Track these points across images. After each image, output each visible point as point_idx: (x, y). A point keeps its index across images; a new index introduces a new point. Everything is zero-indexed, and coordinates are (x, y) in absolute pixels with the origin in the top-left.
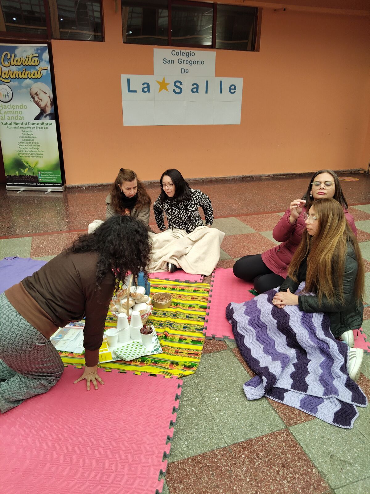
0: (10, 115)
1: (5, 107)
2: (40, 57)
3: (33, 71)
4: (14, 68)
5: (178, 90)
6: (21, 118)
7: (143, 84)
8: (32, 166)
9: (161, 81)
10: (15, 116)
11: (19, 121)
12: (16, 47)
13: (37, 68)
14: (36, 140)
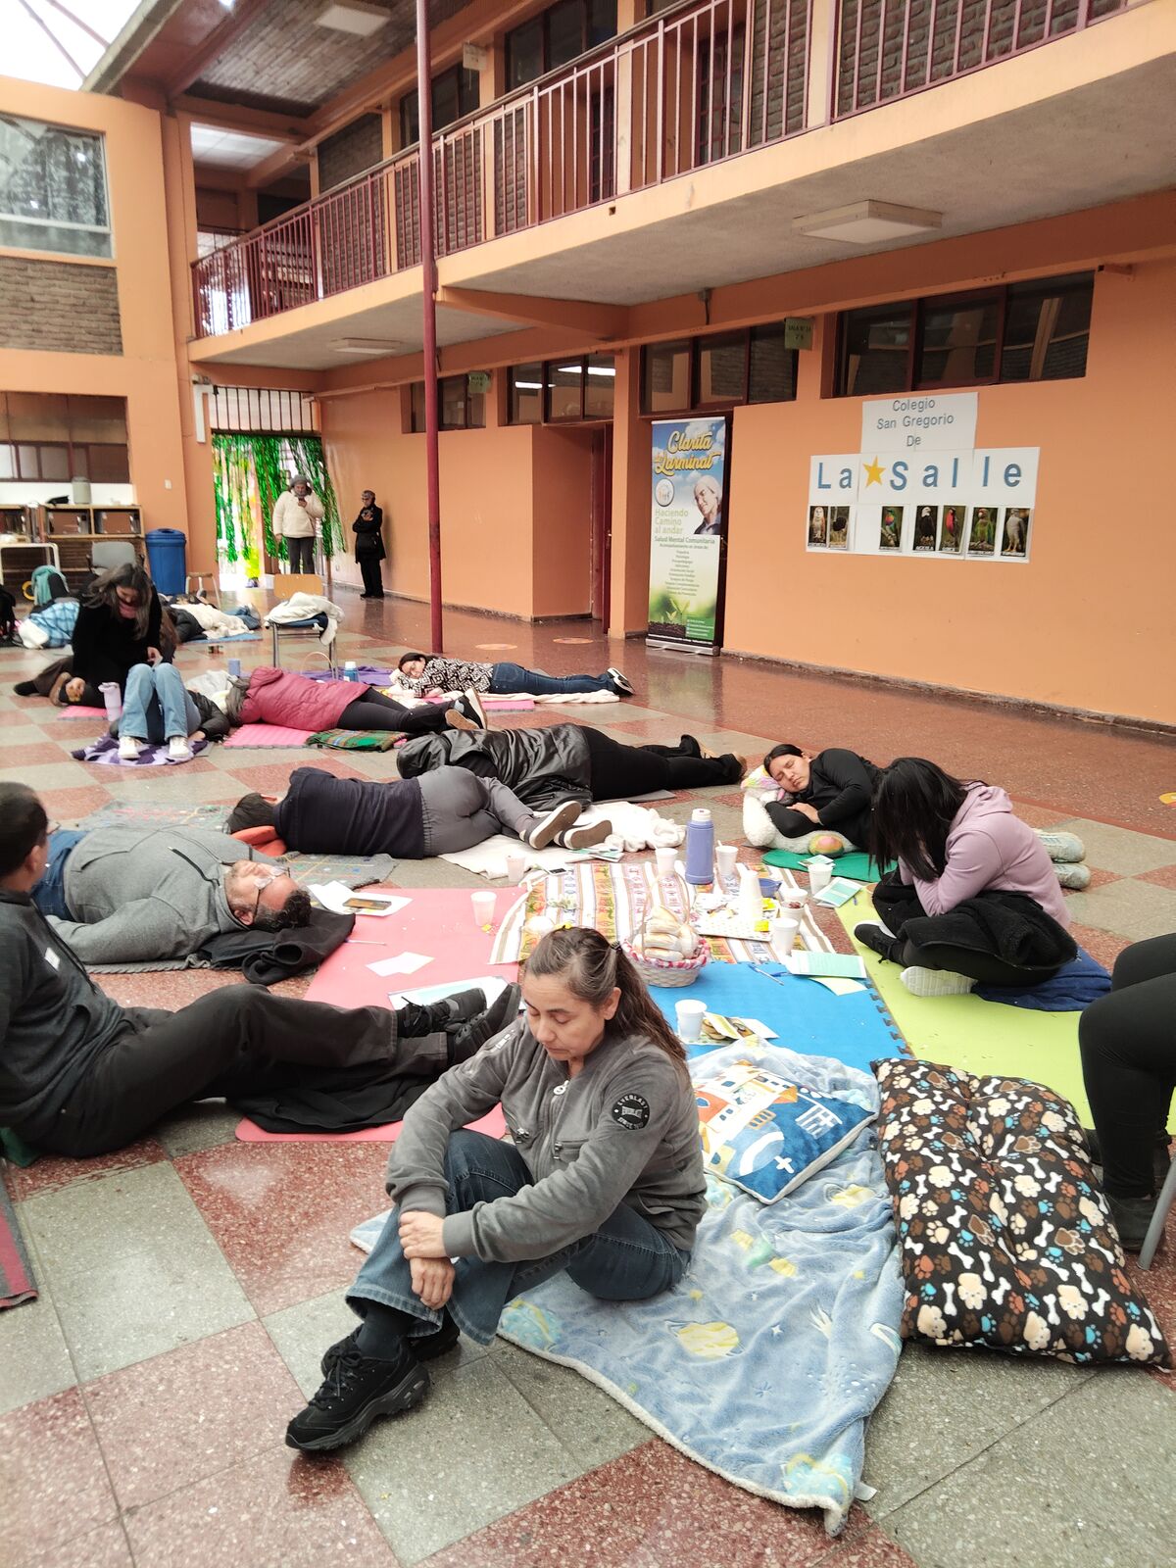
0: (667, 526)
1: (663, 514)
2: (713, 437)
3: (703, 458)
4: (681, 455)
5: (899, 482)
6: (679, 531)
7: (842, 473)
8: (681, 609)
9: (871, 465)
10: (671, 527)
11: (675, 536)
12: (687, 424)
13: (708, 452)
14: (692, 567)
